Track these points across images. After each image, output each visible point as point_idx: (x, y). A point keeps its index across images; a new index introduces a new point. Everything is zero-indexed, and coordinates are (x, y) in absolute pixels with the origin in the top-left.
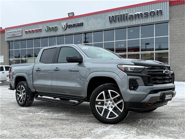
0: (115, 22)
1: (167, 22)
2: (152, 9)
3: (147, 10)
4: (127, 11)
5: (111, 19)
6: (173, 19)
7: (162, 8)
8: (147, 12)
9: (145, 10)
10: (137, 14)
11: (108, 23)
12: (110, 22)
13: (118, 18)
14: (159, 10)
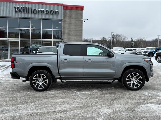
0: (20, 13)
1: (61, 20)
2: (51, 9)
3: (47, 9)
4: (31, 6)
5: (16, 10)
6: (65, 19)
7: (58, 9)
8: (47, 10)
9: (46, 9)
10: (40, 10)
11: (13, 12)
12: (16, 11)
13: (24, 9)
14: (56, 10)
